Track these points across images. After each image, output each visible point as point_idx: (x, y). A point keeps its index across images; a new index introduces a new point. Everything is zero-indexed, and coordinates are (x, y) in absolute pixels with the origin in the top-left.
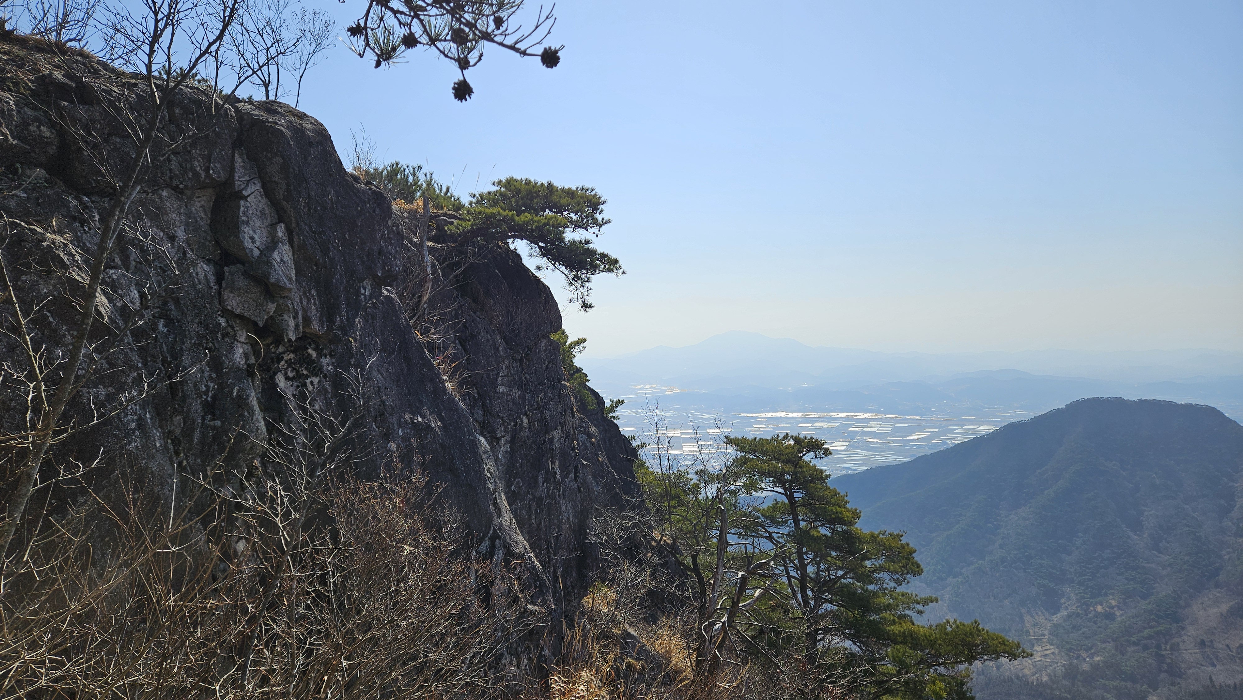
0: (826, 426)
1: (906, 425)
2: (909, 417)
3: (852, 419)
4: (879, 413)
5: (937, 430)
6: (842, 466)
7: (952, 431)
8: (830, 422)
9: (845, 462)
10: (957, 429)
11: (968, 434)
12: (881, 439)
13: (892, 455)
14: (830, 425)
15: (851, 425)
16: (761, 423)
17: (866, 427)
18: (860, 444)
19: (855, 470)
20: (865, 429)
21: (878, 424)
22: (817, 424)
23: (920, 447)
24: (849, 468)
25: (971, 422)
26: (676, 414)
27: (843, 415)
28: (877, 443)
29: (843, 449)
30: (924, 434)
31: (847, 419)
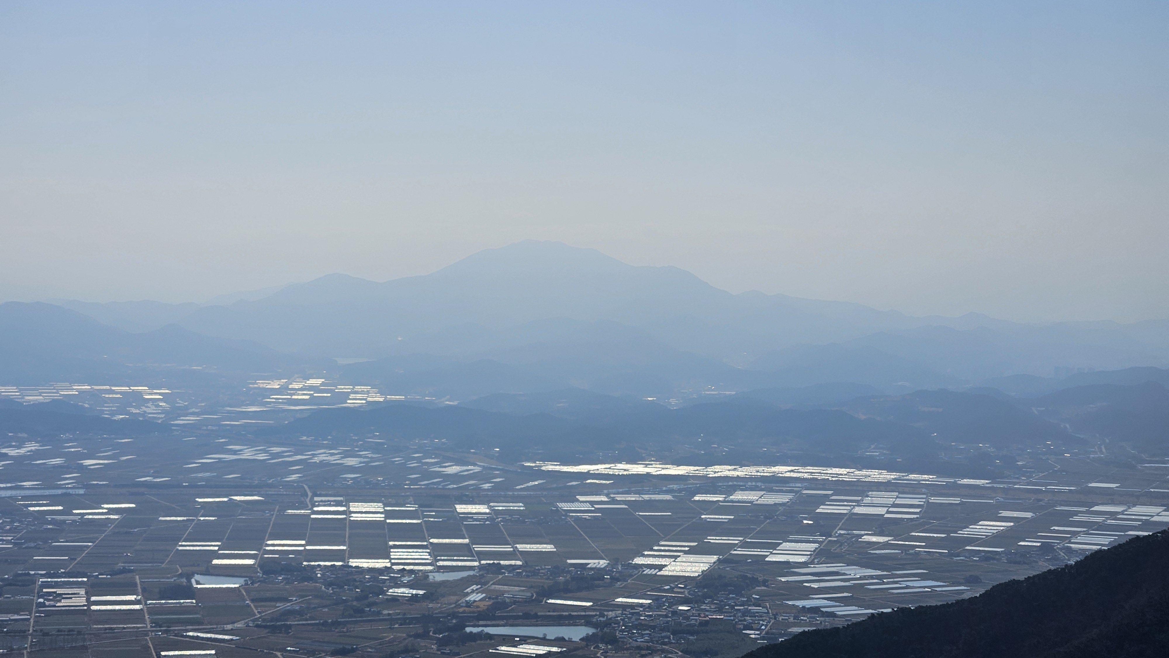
0: (761, 501)
1: (956, 500)
2: (966, 481)
3: (824, 484)
4: (890, 469)
5: (1029, 515)
6: (800, 603)
7: (1064, 519)
8: (770, 490)
9: (807, 593)
10: (1076, 513)
11: (1101, 527)
12: (896, 537)
13: (923, 577)
14: (770, 499)
15: (823, 500)
16: (596, 490)
17: (859, 504)
18: (845, 548)
19: (832, 615)
20: (858, 510)
21: (889, 497)
22: (739, 496)
23: (988, 557)
24: (815, 610)
25: (1109, 497)
26: (373, 460)
27: (805, 472)
28: (886, 546)
29: (802, 559)
30: (1001, 526)
31: (813, 483)
